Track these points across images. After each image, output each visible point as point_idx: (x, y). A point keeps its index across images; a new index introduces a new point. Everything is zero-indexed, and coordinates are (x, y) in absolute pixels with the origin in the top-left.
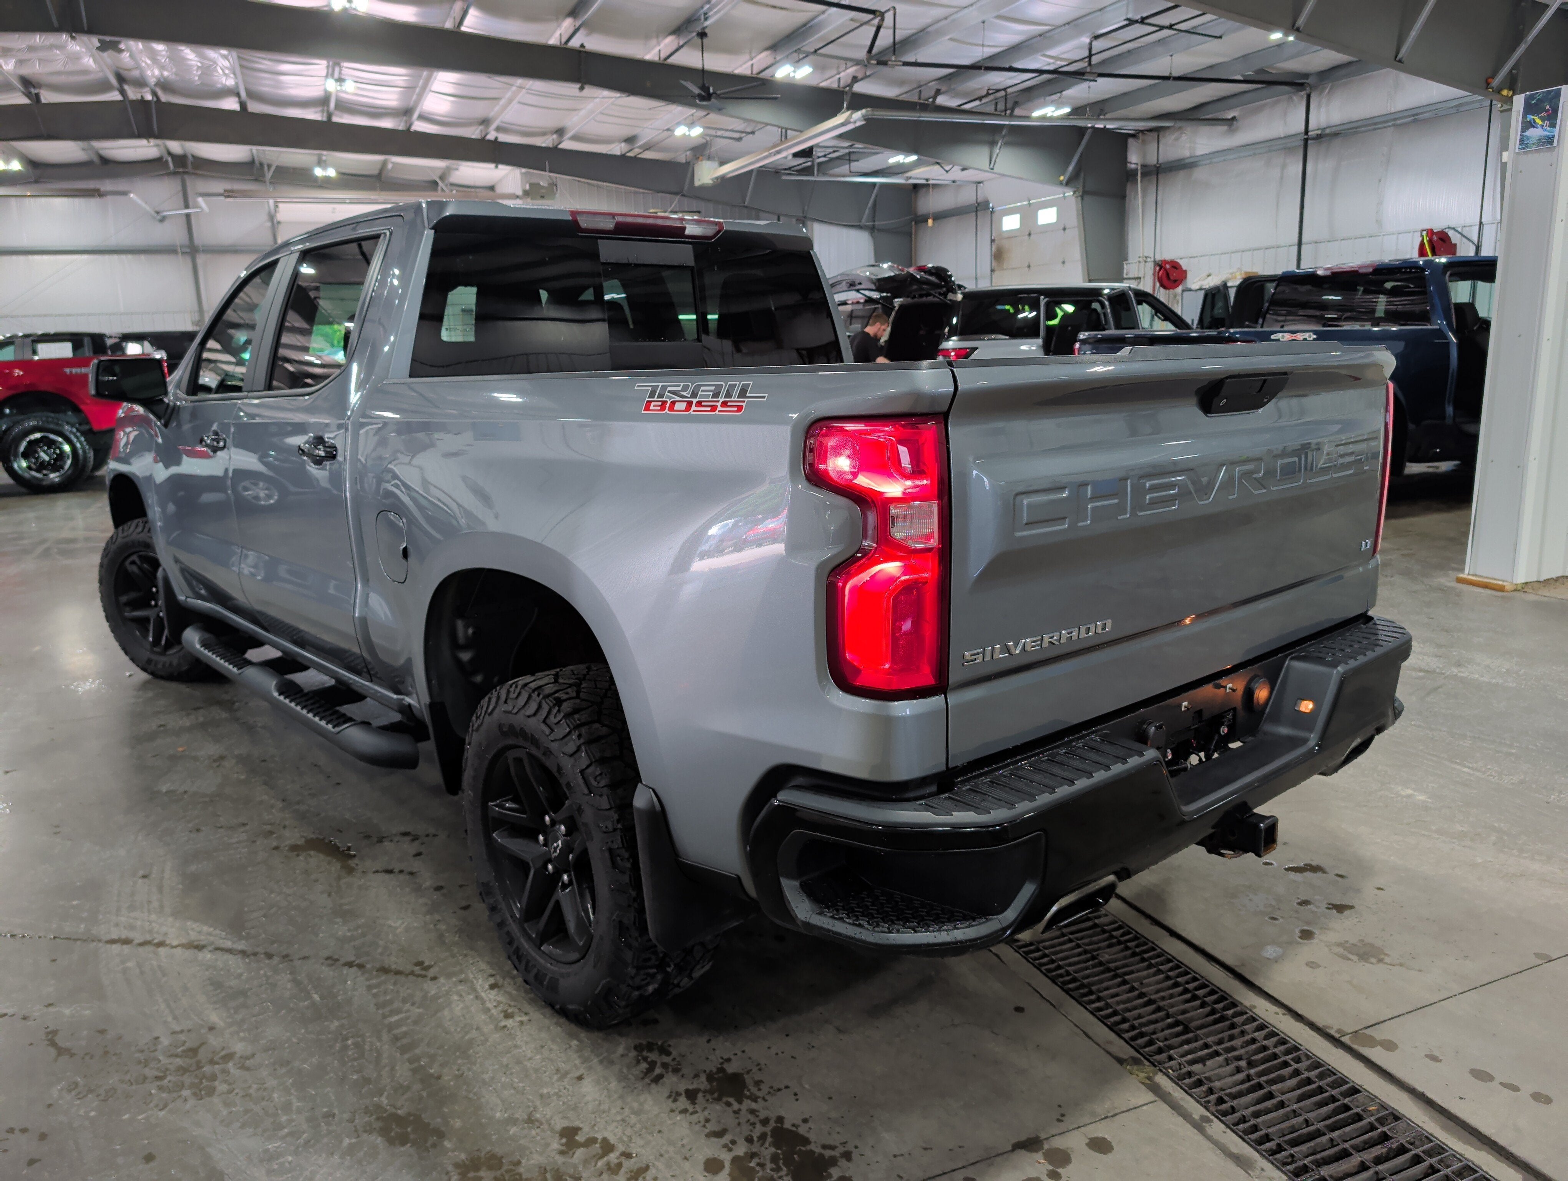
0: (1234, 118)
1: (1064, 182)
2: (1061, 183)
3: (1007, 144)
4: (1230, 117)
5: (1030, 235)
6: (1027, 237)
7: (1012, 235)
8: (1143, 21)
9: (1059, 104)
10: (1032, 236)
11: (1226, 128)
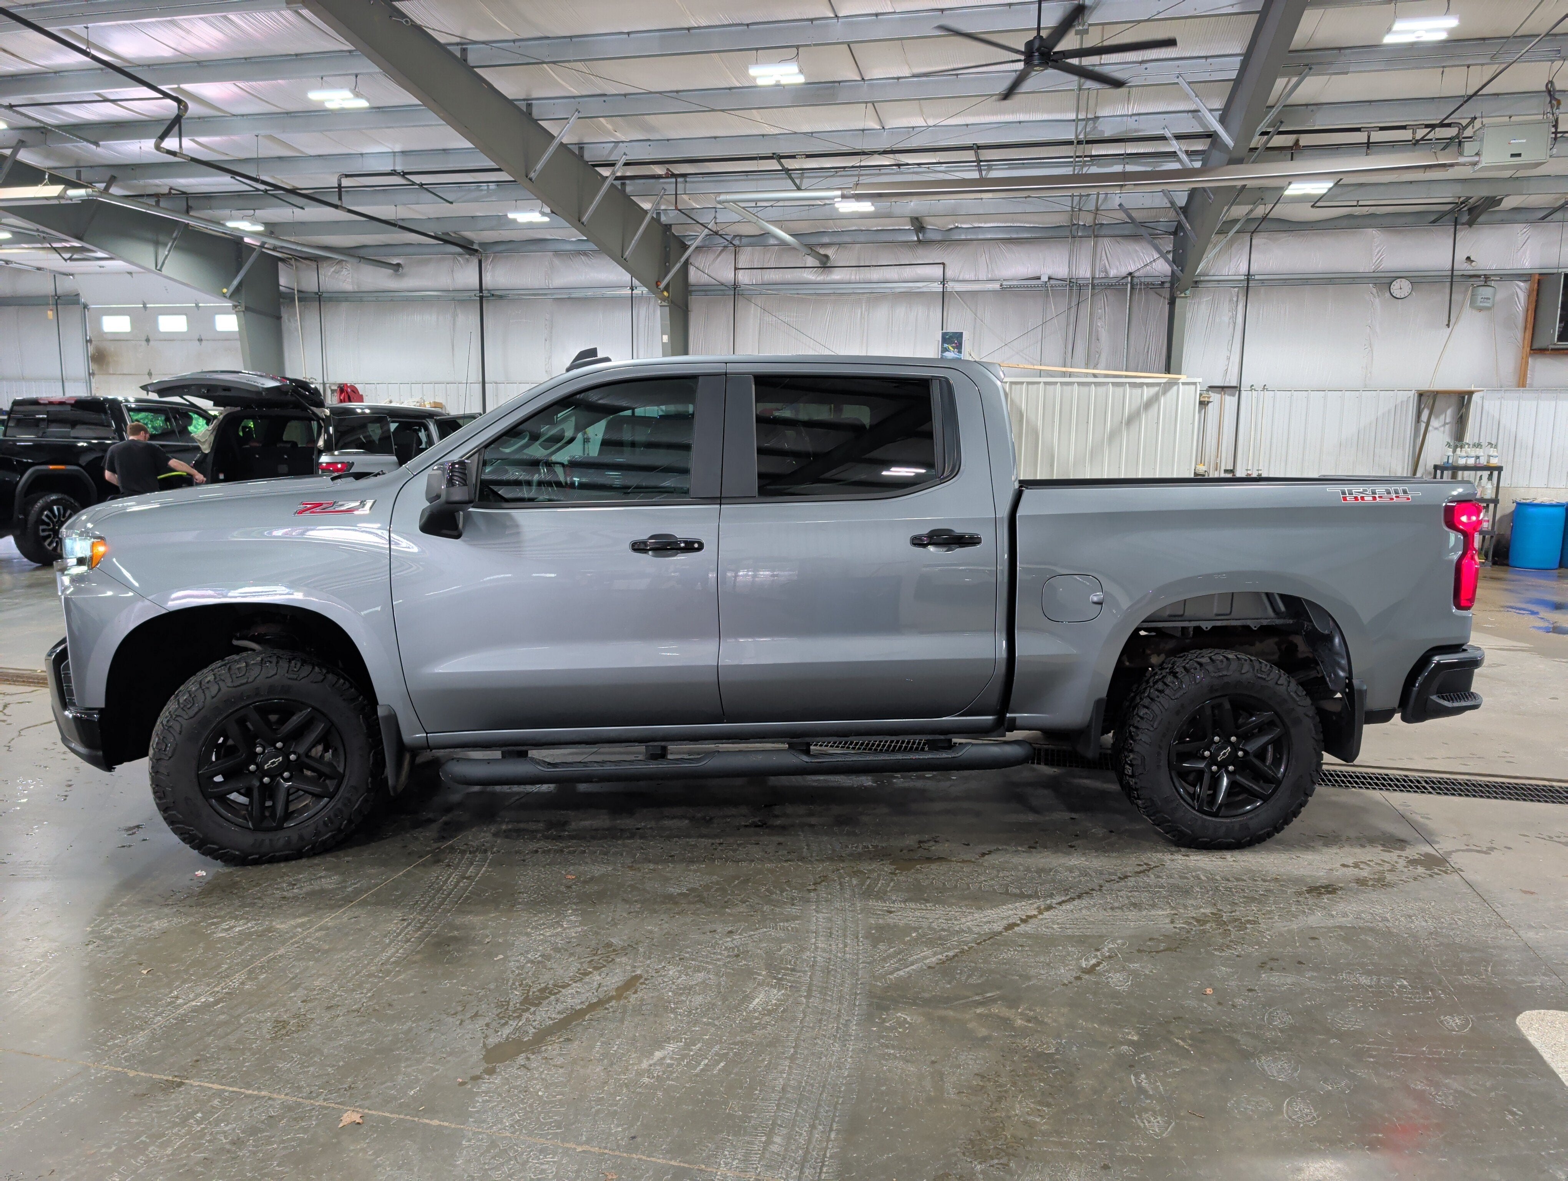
0: (398, 265)
1: (228, 295)
2: (224, 295)
3: (178, 248)
4: (395, 262)
5: (148, 340)
6: (144, 343)
7: (117, 338)
8: (404, 174)
9: (254, 220)
10: (151, 343)
11: (391, 271)
